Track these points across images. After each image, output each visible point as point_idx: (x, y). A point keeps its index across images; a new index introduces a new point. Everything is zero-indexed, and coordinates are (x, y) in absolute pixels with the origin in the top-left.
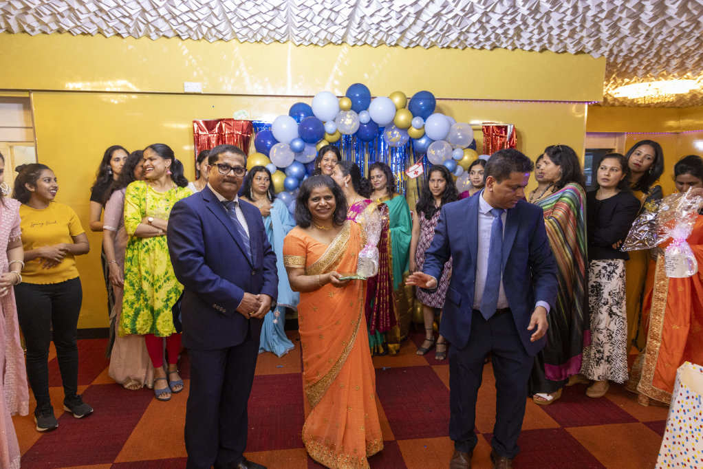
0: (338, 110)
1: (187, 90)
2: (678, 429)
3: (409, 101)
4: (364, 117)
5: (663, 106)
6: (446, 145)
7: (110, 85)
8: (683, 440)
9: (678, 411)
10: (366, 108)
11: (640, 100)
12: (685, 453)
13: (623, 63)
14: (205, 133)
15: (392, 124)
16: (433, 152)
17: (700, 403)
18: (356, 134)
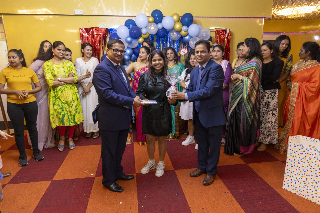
0: (147, 22)
1: (76, 14)
3: (181, 18)
4: (160, 26)
5: (300, 20)
7: (39, 11)
10: (161, 21)
11: (289, 16)
14: (85, 34)
15: (173, 29)
16: (192, 43)
18: (156, 34)
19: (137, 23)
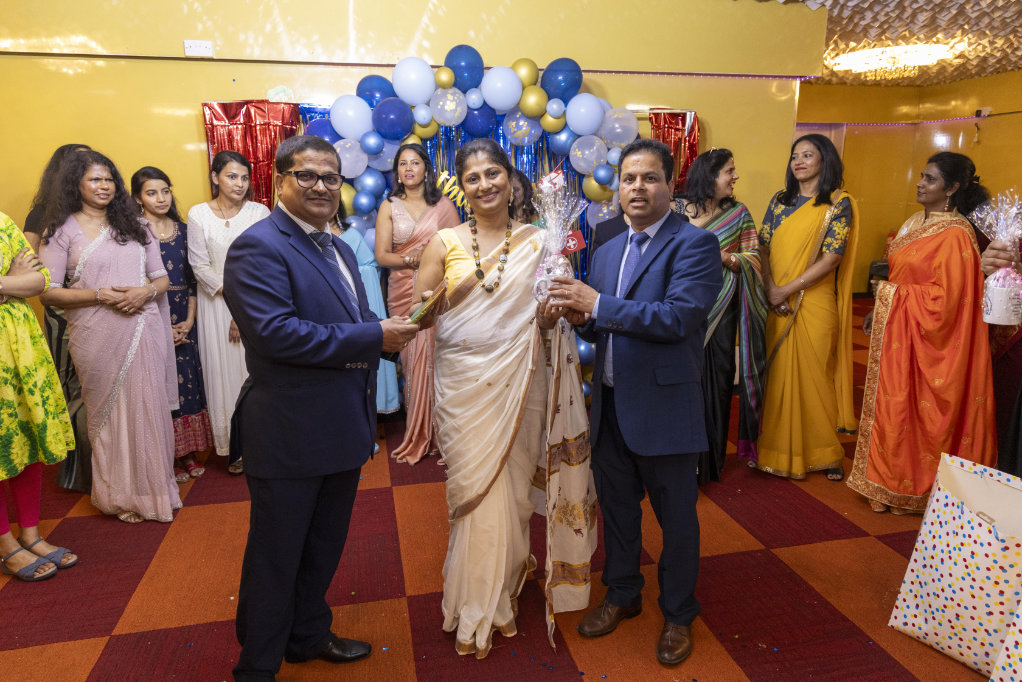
0: (433, 87)
1: (189, 53)
2: (930, 548)
3: (541, 73)
5: (898, 85)
6: (598, 142)
7: (58, 44)
8: (936, 562)
9: (932, 524)
10: (476, 82)
11: (869, 74)
12: (939, 580)
13: (851, 18)
14: (223, 123)
15: (516, 109)
16: (579, 153)
17: (962, 513)
18: (463, 125)
19: (398, 89)
